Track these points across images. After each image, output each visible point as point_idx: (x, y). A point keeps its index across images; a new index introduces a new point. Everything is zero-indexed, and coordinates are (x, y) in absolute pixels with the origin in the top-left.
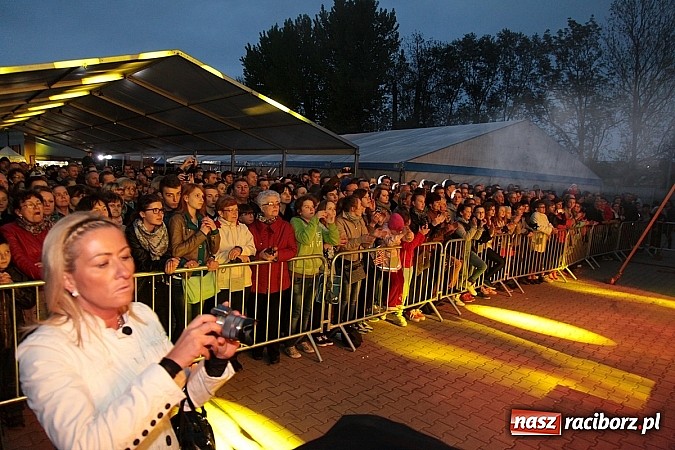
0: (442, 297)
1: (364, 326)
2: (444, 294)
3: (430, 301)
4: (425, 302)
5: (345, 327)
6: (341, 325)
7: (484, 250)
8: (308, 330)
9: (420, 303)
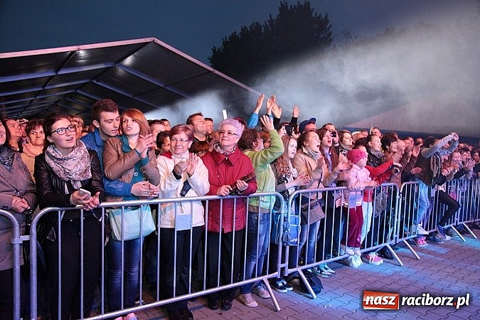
0: (398, 240)
1: (326, 269)
2: (400, 237)
3: (387, 244)
4: (383, 245)
5: (305, 271)
6: (299, 269)
7: (436, 192)
8: (264, 274)
9: (378, 246)
